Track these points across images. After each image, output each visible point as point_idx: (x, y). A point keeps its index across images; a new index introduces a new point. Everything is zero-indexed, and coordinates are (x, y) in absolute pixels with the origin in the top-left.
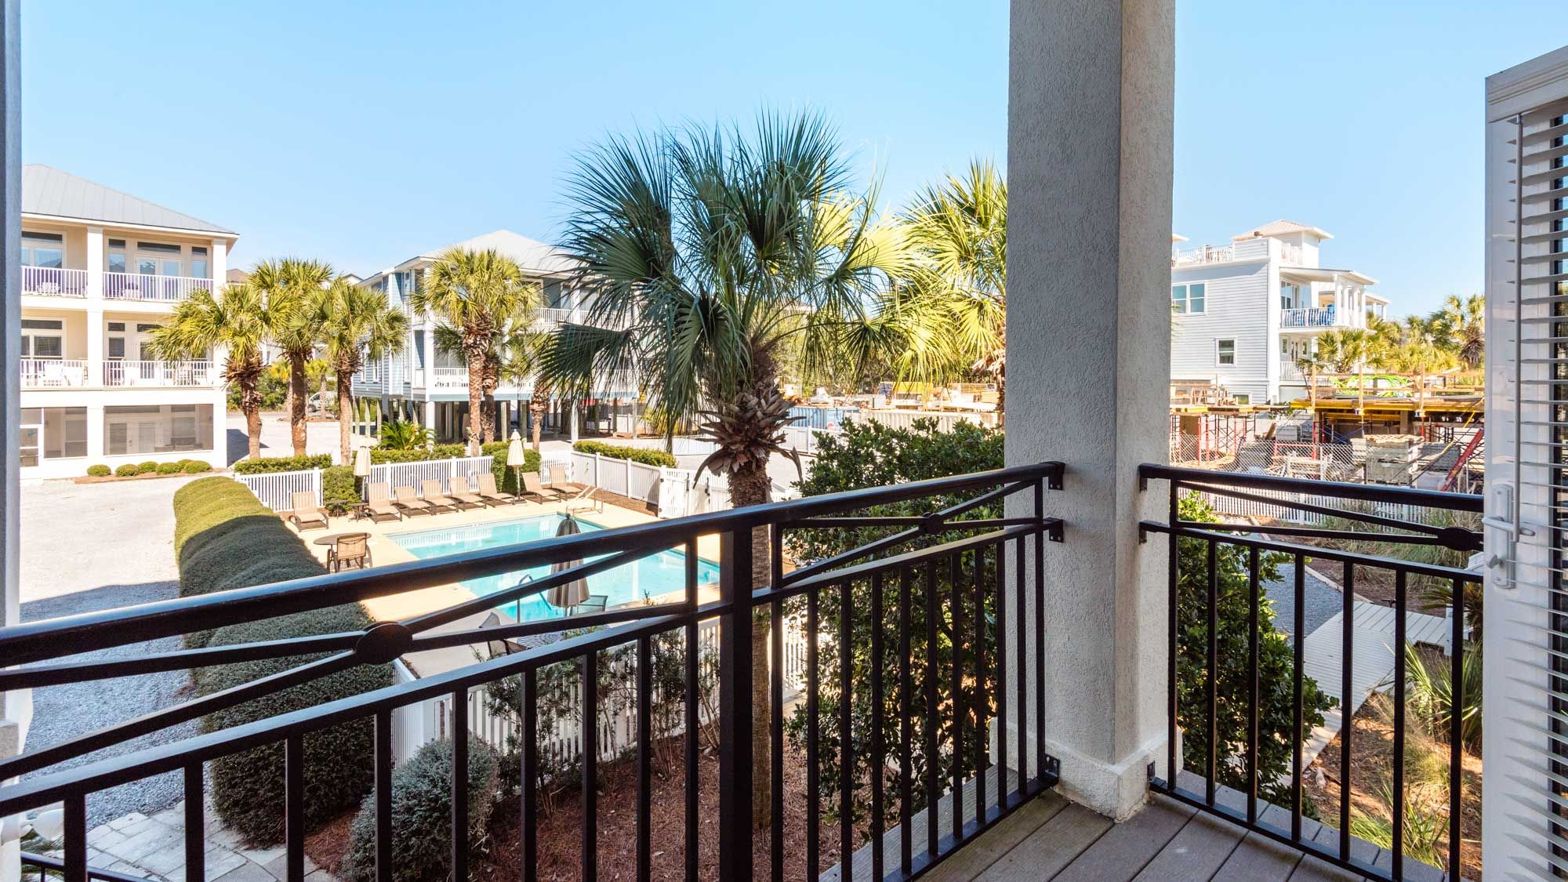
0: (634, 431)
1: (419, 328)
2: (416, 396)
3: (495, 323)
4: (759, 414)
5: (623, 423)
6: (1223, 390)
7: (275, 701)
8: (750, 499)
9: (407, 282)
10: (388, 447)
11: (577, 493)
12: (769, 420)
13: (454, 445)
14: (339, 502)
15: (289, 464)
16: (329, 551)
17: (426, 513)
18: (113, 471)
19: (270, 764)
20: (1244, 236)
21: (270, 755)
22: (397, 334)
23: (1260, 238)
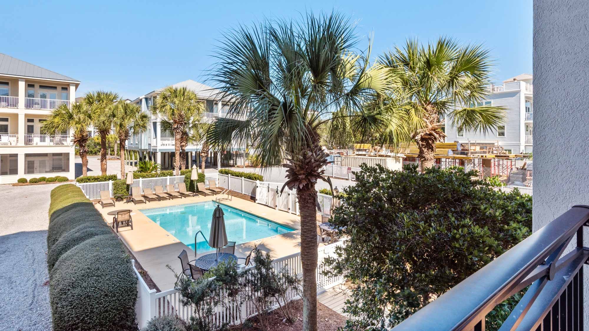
0: (244, 164)
1: (154, 121)
2: (153, 149)
3: (186, 118)
4: (313, 160)
5: (240, 161)
6: (501, 147)
7: (81, 296)
8: (308, 202)
9: (150, 102)
10: (141, 171)
11: (220, 192)
12: (317, 163)
13: (169, 171)
14: (120, 195)
15: (99, 179)
16: (114, 218)
17: (156, 200)
18: (28, 181)
19: (78, 327)
20: (508, 80)
21: (78, 323)
22: (145, 123)
23: (516, 81)
